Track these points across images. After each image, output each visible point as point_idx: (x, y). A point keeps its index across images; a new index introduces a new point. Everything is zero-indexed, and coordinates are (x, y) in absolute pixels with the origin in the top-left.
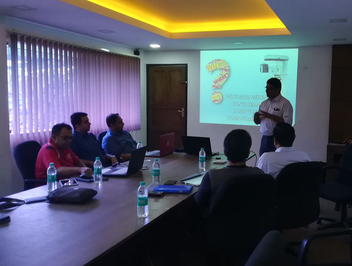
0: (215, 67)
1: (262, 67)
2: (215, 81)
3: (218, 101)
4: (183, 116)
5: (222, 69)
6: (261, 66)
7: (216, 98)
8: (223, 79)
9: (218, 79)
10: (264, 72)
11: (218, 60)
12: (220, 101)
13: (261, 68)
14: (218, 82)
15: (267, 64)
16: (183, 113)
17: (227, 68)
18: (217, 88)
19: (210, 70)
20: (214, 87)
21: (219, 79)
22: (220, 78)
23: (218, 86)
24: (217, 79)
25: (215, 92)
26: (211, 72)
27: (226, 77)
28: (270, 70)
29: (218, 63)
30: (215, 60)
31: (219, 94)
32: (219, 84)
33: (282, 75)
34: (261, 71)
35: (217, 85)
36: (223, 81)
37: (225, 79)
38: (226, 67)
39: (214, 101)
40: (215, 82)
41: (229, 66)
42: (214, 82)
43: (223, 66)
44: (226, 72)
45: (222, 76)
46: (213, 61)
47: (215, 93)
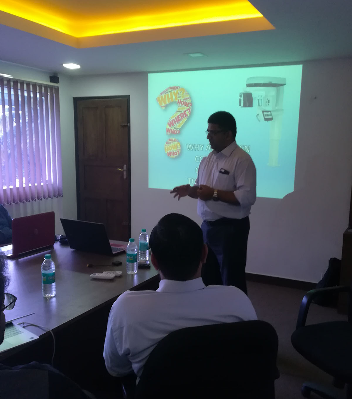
0: (170, 100)
1: (242, 98)
2: (170, 122)
3: (174, 154)
4: (125, 177)
5: (180, 102)
6: (241, 96)
7: (171, 149)
8: (182, 119)
9: (174, 119)
10: (245, 106)
11: (175, 88)
12: (177, 155)
13: (240, 100)
14: (175, 123)
15: (250, 92)
16: (125, 173)
17: (188, 101)
18: (173, 133)
19: (163, 105)
20: (169, 132)
21: (176, 118)
22: (178, 116)
23: (175, 129)
24: (172, 119)
25: (170, 140)
26: (164, 108)
27: (187, 115)
28: (255, 103)
29: (174, 93)
30: (171, 88)
31: (176, 143)
32: (177, 127)
33: (274, 111)
34: (240, 105)
35: (173, 128)
36: (182, 123)
37: (185, 119)
38: (187, 99)
39: (169, 154)
40: (171, 124)
41: (190, 98)
42: (168, 123)
43: (181, 98)
44: (186, 108)
45: (180, 113)
46: (167, 90)
47: (169, 142)
